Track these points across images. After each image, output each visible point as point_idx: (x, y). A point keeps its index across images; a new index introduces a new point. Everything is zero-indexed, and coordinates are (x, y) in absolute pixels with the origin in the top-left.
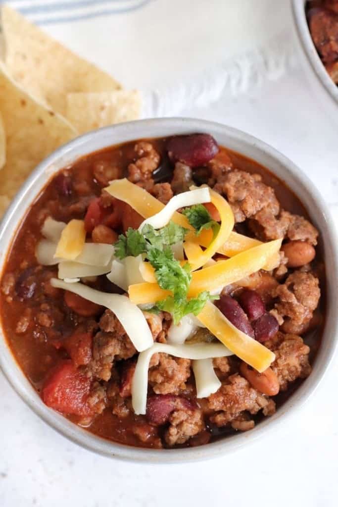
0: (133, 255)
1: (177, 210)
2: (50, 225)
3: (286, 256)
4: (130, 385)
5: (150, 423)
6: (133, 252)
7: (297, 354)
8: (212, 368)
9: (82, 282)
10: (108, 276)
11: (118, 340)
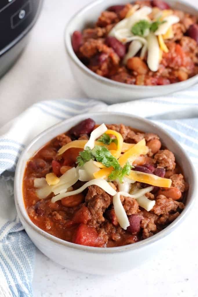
0: (88, 161)
1: (95, 141)
2: (37, 182)
3: (149, 148)
4: (117, 217)
5: (133, 234)
6: (87, 160)
7: (179, 179)
8: (147, 198)
9: (69, 191)
10: (80, 179)
11: (100, 199)
